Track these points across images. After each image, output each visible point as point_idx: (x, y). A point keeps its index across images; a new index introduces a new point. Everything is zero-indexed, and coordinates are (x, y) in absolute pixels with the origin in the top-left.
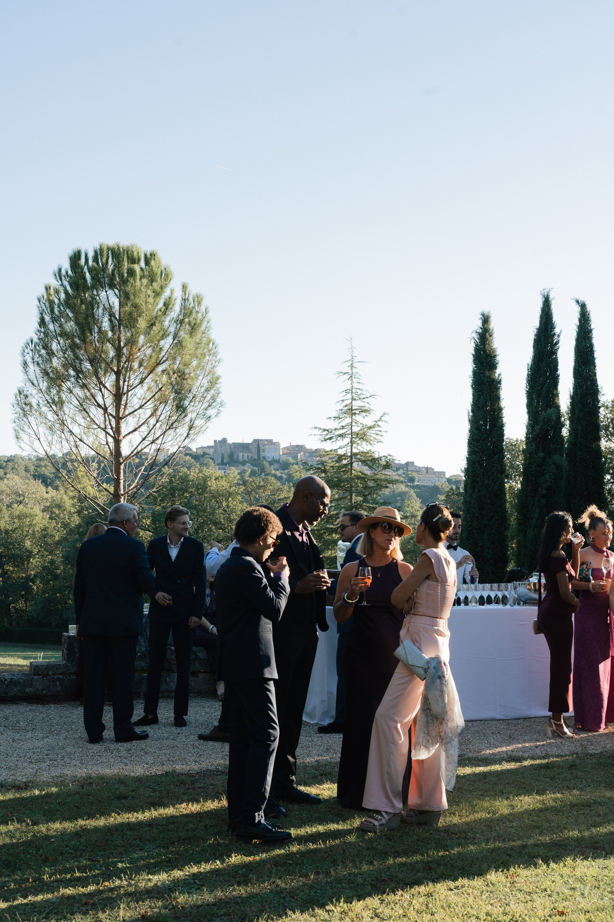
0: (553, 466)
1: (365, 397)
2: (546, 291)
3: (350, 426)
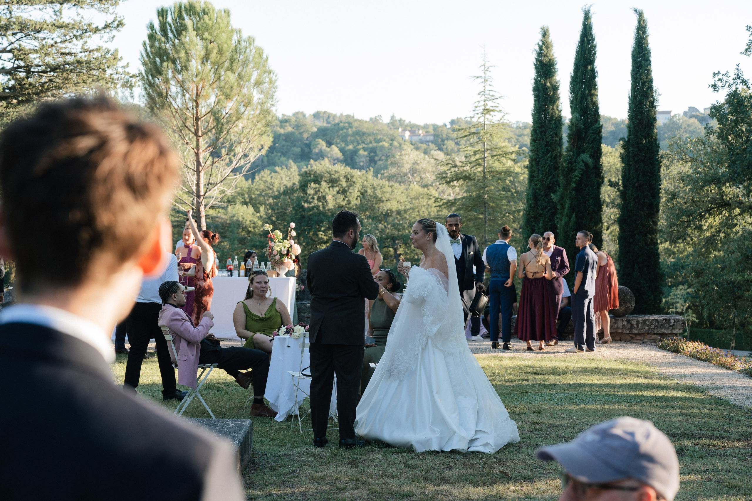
0: (581, 163)
1: (495, 98)
2: (587, 7)
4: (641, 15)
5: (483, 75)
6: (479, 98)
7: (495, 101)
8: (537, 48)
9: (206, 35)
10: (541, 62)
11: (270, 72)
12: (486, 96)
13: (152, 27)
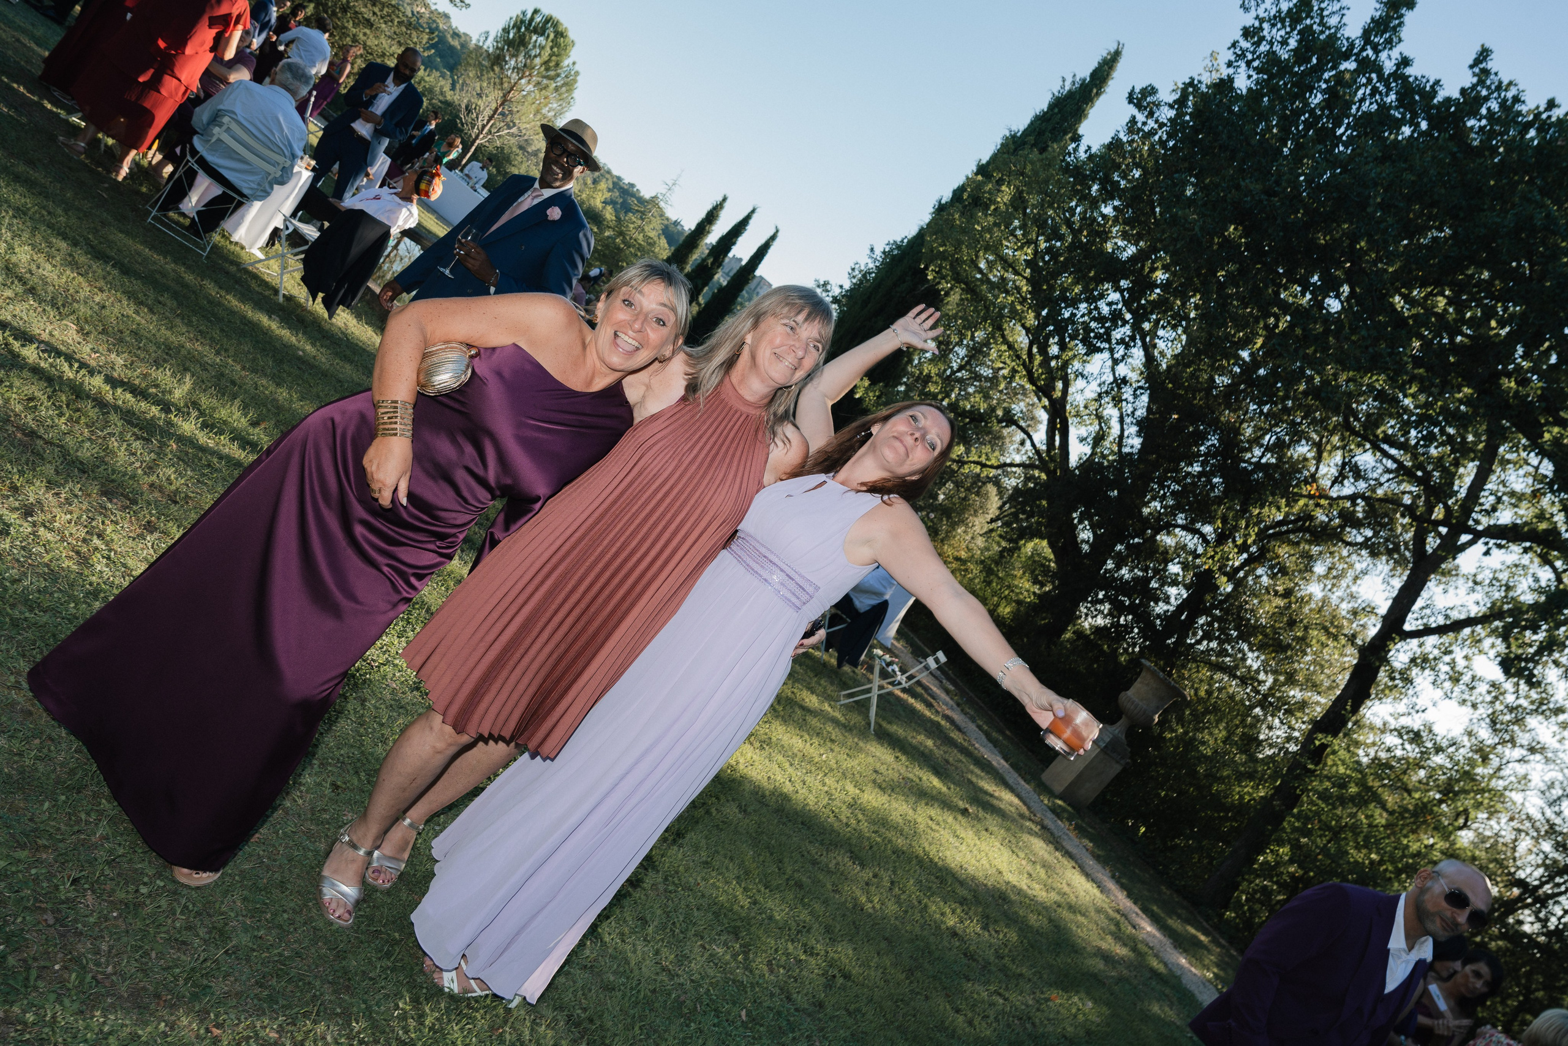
4: (777, 231)
9: (555, 49)
10: (711, 213)
13: (524, 13)
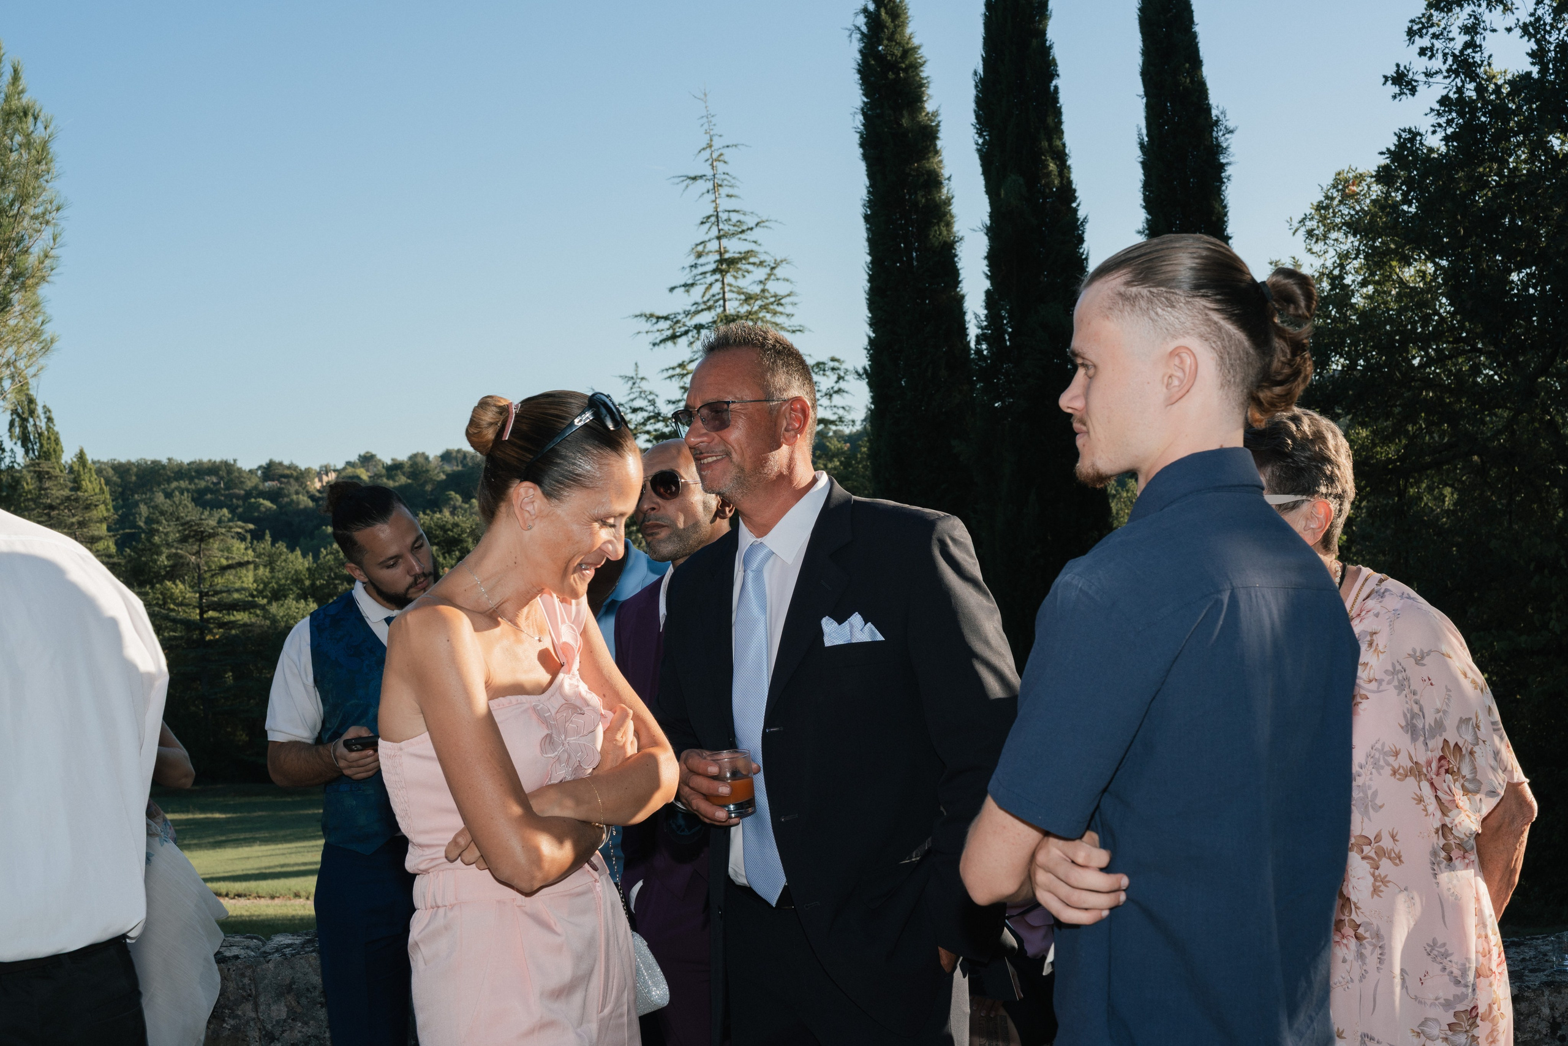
1: (745, 228)
3: (721, 302)
5: (709, 173)
6: (702, 233)
7: (749, 236)
8: (861, 21)
10: (880, 58)
11: (26, 114)
12: (721, 226)
